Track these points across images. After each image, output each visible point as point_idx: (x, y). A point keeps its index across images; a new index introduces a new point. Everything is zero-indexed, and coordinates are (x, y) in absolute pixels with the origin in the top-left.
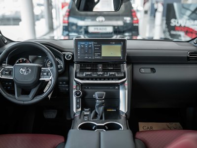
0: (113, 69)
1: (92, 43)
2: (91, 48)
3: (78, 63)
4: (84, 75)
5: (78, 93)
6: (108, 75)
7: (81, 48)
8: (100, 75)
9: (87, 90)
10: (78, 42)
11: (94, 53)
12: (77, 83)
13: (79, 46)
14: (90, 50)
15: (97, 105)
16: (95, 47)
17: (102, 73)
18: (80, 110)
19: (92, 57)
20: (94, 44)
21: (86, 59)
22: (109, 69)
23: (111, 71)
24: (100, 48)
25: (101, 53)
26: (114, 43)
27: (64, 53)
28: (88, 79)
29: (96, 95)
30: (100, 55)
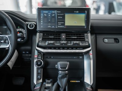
0: (77, 38)
1: (56, 12)
2: (54, 17)
3: (41, 32)
4: (47, 44)
5: (39, 63)
6: (72, 44)
7: (44, 17)
8: (63, 44)
9: (49, 60)
10: (41, 11)
11: (58, 22)
12: (39, 52)
13: (42, 15)
14: (53, 19)
15: (60, 76)
16: (58, 16)
17: (65, 42)
18: (41, 81)
19: (55, 26)
20: (57, 13)
21: (49, 28)
22: (72, 38)
23: (74, 40)
24: (64, 17)
25: (64, 22)
26: (78, 12)
27: (27, 23)
28: (50, 48)
29: (59, 65)
30: (64, 24)
